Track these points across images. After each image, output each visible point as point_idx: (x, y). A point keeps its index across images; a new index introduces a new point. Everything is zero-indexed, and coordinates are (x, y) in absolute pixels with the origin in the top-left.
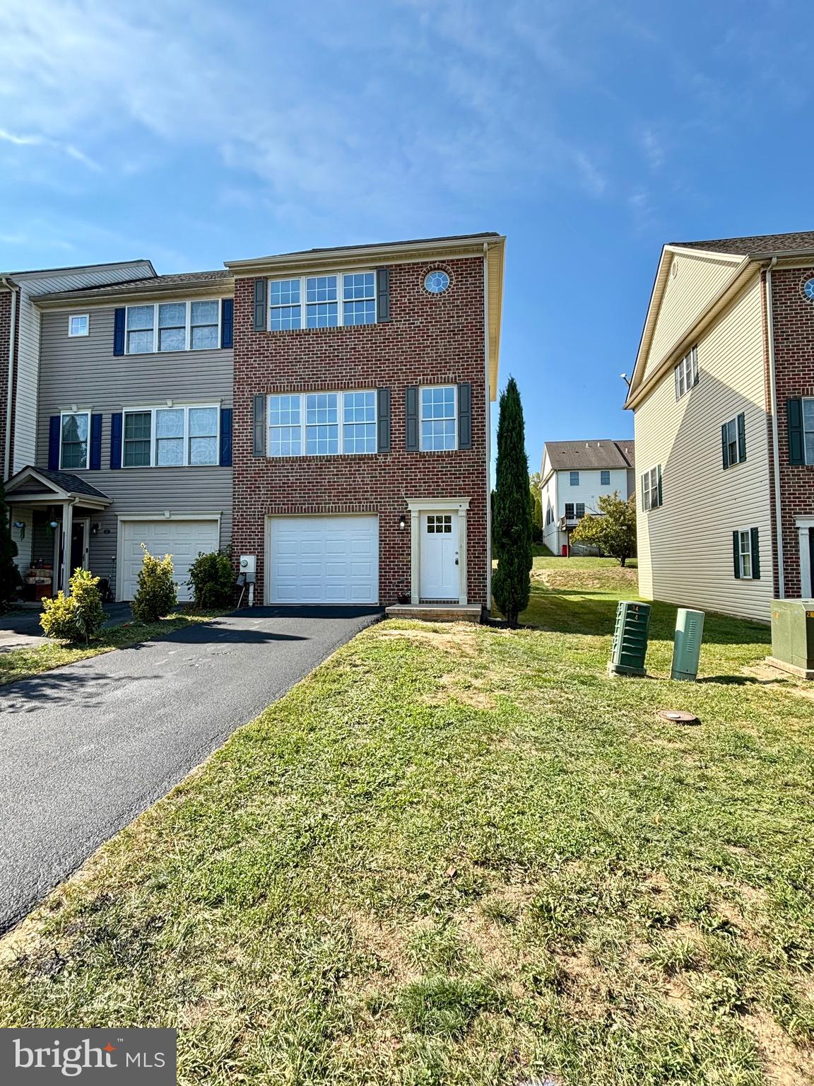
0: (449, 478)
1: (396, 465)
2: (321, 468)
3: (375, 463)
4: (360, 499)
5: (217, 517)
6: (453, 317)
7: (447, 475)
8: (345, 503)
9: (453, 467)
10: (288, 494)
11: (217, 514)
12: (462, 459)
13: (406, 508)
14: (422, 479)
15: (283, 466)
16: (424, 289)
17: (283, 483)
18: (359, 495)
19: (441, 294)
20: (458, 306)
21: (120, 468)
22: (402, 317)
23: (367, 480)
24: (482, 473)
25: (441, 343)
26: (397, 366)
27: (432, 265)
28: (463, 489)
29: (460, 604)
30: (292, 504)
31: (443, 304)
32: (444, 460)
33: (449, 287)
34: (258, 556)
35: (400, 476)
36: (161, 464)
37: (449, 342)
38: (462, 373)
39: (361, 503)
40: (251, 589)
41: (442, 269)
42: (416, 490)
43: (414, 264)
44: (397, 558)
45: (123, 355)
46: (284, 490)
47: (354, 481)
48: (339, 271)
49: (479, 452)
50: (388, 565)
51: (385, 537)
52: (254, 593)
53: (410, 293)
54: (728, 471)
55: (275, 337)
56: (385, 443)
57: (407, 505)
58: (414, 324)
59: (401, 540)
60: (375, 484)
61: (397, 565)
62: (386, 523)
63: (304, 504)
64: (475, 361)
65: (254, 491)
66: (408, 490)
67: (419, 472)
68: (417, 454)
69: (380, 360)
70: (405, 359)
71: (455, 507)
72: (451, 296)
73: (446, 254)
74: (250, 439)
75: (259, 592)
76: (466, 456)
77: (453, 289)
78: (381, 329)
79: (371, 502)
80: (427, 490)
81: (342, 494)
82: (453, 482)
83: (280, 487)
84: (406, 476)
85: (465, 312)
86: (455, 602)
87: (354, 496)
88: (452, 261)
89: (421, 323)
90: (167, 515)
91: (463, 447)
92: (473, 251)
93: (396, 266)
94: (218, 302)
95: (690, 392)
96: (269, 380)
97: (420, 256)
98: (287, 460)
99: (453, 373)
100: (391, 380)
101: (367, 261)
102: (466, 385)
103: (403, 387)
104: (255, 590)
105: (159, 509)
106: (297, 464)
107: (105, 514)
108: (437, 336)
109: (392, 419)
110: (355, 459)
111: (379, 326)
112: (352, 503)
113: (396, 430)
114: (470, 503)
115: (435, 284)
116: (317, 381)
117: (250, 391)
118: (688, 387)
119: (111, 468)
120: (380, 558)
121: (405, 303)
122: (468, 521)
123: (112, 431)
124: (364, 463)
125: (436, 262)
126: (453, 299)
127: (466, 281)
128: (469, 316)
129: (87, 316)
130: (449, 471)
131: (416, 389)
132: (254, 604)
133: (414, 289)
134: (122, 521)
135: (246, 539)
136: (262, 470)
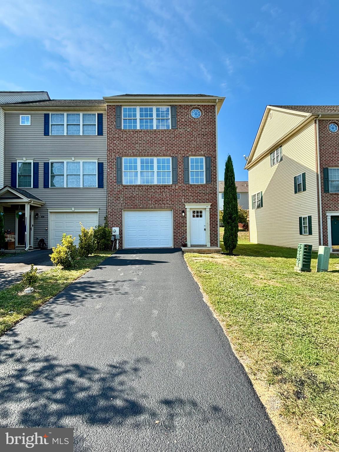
0: (202, 195)
1: (180, 189)
2: (148, 190)
3: (171, 188)
4: (165, 203)
5: (97, 210)
6: (203, 129)
7: (201, 194)
8: (158, 205)
9: (204, 191)
10: (133, 201)
11: (98, 209)
12: (207, 188)
13: (184, 207)
14: (191, 195)
15: (130, 189)
16: (191, 116)
17: (131, 196)
18: (164, 202)
19: (198, 119)
20: (205, 124)
21: (48, 188)
22: (182, 127)
23: (168, 195)
24: (215, 193)
25: (198, 139)
26: (180, 148)
27: (194, 106)
28: (208, 200)
29: (207, 246)
30: (135, 205)
31: (199, 123)
32: (200, 188)
33: (201, 116)
34: (120, 227)
35: (182, 194)
36: (69, 186)
37: (201, 139)
38: (207, 152)
39: (165, 205)
40: (118, 242)
41: (198, 108)
42: (188, 200)
43: (187, 105)
44: (181, 228)
45: (49, 135)
46: (131, 199)
47: (162, 196)
48: (154, 105)
49: (214, 185)
50: (177, 231)
51: (176, 219)
52: (119, 244)
53: (185, 117)
54: (297, 194)
55: (126, 132)
56: (175, 180)
57: (185, 206)
58: (187, 130)
59: (183, 221)
60: (171, 197)
61: (181, 231)
62: (176, 213)
63: (141, 205)
64: (212, 147)
65: (117, 199)
66: (185, 200)
67: (190, 192)
68: (189, 185)
69: (173, 145)
70: (183, 145)
71: (205, 207)
72: (202, 120)
73: (200, 102)
74: (115, 177)
75: (121, 243)
76: (209, 186)
77: (203, 117)
78: (173, 132)
79: (169, 205)
80: (193, 200)
81: (157, 201)
82: (204, 197)
83: (129, 198)
84: (185, 194)
85: (208, 127)
86: (205, 246)
87: (162, 202)
88: (202, 105)
89: (190, 130)
90: (73, 209)
91: (208, 182)
92: (211, 102)
93: (179, 105)
94: (95, 115)
95: (278, 164)
96: (123, 151)
97: (189, 102)
98: (132, 186)
99: (203, 152)
100: (177, 154)
101: (167, 102)
102: (208, 157)
103: (182, 156)
104: (119, 242)
105: (69, 207)
106: (137, 188)
107: (41, 209)
108: (197, 136)
109: (178, 170)
110: (162, 186)
111: (172, 130)
112: (161, 205)
113: (180, 175)
114: (211, 205)
115: (195, 114)
116: (145, 152)
117: (115, 155)
118: (277, 162)
119: (44, 188)
120: (174, 228)
121: (183, 121)
122: (210, 213)
123: (44, 170)
124: (166, 188)
125: (196, 105)
126: (203, 121)
127: (208, 114)
128: (210, 129)
129: (30, 116)
130: (202, 192)
131: (188, 157)
132: (119, 248)
133: (187, 116)
134: (50, 212)
135: (114, 220)
136: (121, 190)
